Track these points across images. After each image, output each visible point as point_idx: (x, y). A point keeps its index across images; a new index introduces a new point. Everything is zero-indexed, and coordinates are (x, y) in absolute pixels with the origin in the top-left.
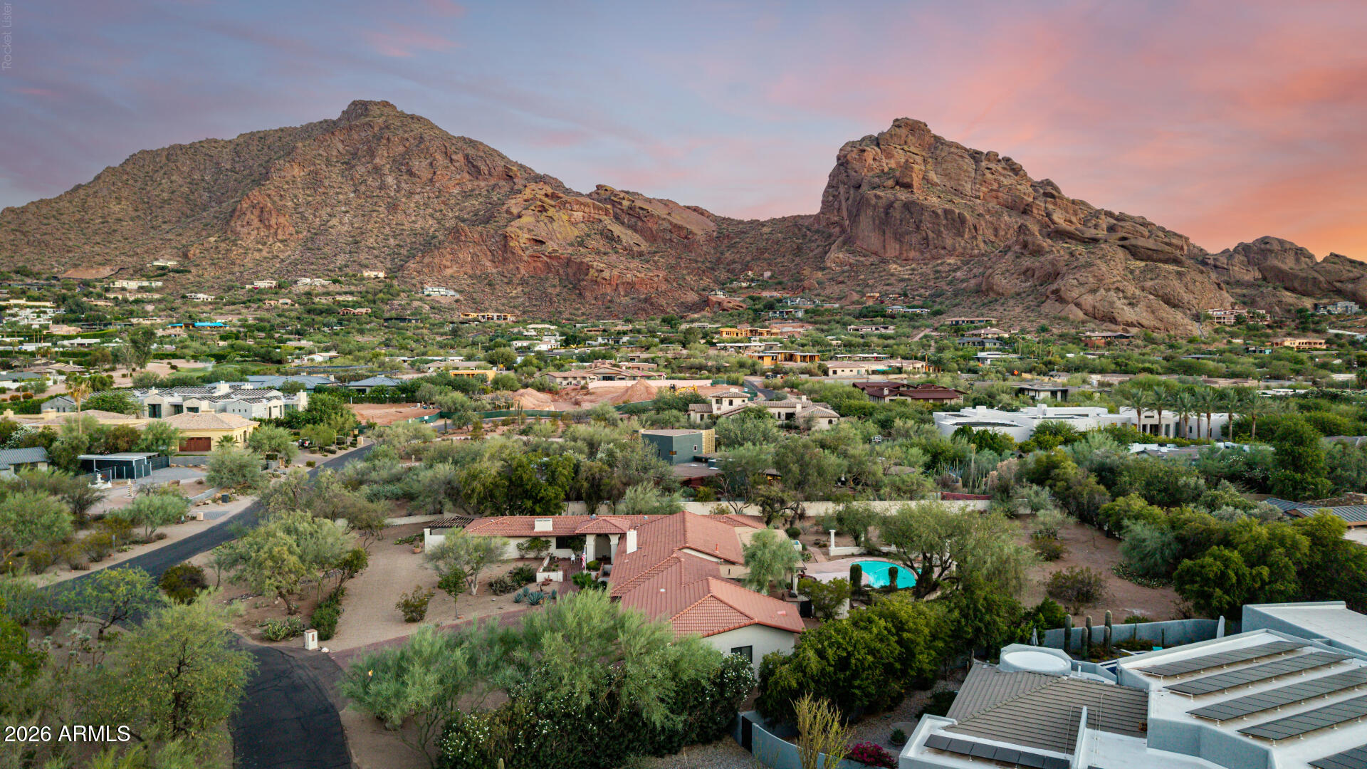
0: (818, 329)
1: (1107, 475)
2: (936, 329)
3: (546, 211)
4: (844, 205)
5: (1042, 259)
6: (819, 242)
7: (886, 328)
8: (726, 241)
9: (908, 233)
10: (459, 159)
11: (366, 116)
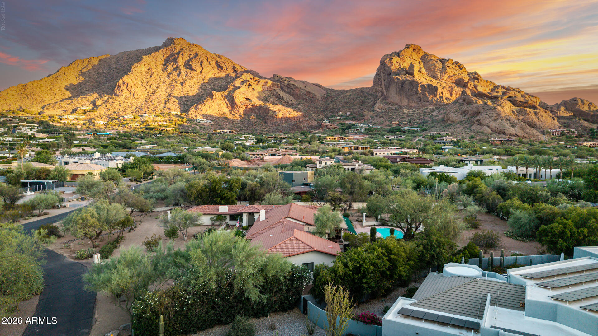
0: (370, 137)
1: (502, 191)
2: (424, 137)
3: (251, 85)
4: (383, 82)
5: (472, 106)
6: (372, 99)
7: (401, 137)
8: (330, 99)
9: (412, 95)
10: (213, 63)
11: (173, 44)
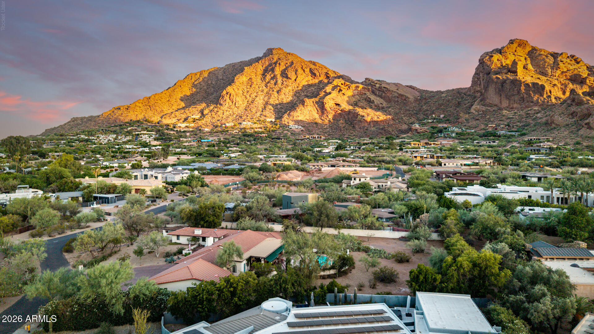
0: (460, 142)
2: (519, 143)
3: (342, 91)
4: (482, 82)
6: (469, 101)
7: (494, 142)
8: (424, 101)
9: (513, 95)
10: (307, 70)
11: (272, 54)
